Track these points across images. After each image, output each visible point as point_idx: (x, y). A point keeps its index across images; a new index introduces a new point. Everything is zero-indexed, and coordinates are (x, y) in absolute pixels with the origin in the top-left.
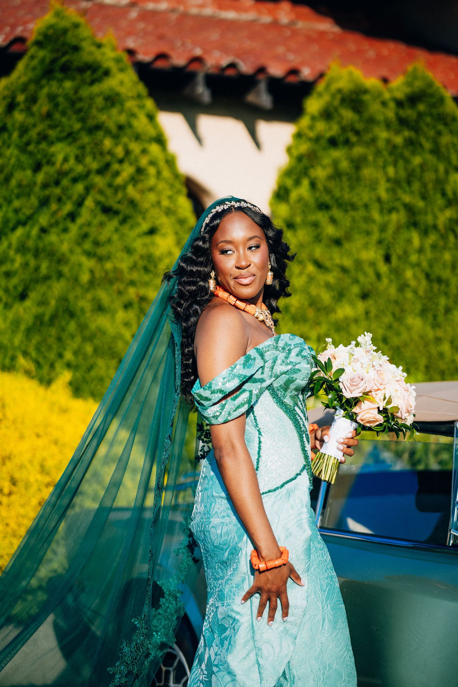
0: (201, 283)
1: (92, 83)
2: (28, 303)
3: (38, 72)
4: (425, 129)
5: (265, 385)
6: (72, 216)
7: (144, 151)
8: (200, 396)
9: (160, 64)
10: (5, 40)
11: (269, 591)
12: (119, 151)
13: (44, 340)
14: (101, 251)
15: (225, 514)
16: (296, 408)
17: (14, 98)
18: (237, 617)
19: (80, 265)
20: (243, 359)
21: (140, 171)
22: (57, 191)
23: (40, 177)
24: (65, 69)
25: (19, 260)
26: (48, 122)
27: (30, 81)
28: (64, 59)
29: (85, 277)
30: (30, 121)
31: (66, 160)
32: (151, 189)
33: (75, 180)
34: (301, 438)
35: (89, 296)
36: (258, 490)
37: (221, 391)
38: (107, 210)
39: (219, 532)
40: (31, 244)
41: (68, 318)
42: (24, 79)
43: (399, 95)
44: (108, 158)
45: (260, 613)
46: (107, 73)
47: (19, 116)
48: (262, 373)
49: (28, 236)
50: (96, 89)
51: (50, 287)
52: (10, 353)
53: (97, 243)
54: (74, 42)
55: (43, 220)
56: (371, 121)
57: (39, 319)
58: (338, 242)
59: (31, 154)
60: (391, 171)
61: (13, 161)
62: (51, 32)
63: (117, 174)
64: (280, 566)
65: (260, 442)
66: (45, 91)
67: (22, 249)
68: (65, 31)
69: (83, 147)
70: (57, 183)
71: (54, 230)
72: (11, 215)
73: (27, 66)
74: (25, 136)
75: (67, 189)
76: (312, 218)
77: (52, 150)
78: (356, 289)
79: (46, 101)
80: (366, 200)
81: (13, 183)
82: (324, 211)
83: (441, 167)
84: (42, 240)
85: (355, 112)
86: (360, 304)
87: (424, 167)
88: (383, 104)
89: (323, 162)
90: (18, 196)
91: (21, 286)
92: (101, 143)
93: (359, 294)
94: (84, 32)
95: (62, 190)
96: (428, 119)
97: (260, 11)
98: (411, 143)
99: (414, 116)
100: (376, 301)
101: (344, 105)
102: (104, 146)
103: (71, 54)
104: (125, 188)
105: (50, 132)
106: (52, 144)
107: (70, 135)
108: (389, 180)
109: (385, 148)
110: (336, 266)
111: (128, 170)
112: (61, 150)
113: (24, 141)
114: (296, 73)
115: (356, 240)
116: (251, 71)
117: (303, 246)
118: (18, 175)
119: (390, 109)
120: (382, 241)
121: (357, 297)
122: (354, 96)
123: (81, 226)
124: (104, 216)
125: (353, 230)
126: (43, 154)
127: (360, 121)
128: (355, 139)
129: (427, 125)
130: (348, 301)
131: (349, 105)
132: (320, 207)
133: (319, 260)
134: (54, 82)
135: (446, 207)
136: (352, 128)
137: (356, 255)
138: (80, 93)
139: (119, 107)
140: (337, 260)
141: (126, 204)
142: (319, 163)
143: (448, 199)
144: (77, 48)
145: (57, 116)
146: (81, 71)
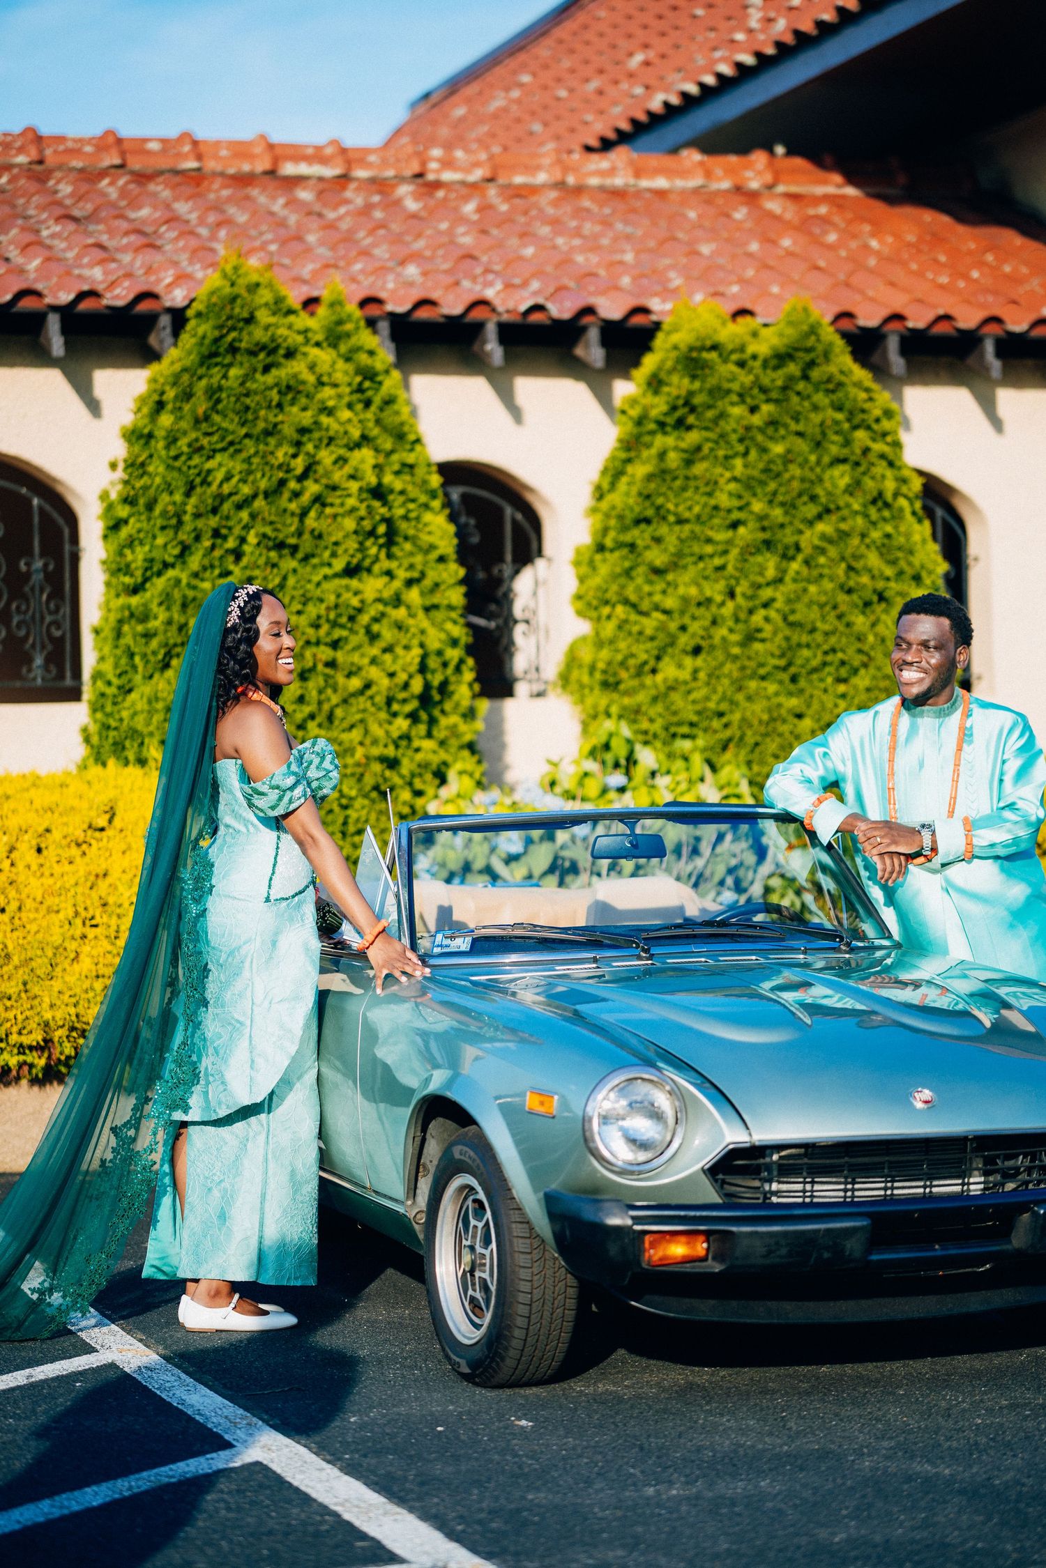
1: (267, 369)
3: (196, 357)
4: (795, 399)
6: (238, 555)
10: (184, 298)
12: (299, 464)
17: (162, 394)
21: (333, 488)
22: (214, 521)
23: (193, 502)
25: (162, 615)
26: (204, 427)
27: (185, 370)
28: (229, 338)
31: (228, 478)
33: (239, 507)
38: (278, 546)
40: (177, 595)
42: (178, 367)
43: (767, 349)
44: (281, 475)
46: (290, 354)
47: (166, 420)
49: (177, 582)
50: (269, 379)
54: (246, 312)
55: (195, 562)
56: (719, 391)
59: (180, 470)
60: (739, 465)
61: (158, 480)
62: (214, 299)
63: (295, 495)
66: (204, 382)
67: (166, 600)
68: (234, 298)
69: (248, 460)
70: (215, 511)
72: (156, 554)
73: (183, 348)
74: (173, 447)
75: (228, 518)
76: (627, 538)
77: (210, 464)
78: (684, 640)
79: (203, 398)
80: (697, 509)
81: (158, 510)
82: (643, 526)
83: (813, 458)
84: (195, 588)
85: (694, 377)
86: (689, 662)
87: (787, 459)
88: (741, 364)
89: (645, 454)
90: (163, 528)
91: (162, 651)
92: (272, 453)
93: (689, 648)
94: (262, 296)
95: (221, 518)
96: (801, 386)
97: (708, 174)
98: (773, 423)
99: (779, 383)
100: (709, 659)
101: (679, 367)
102: (276, 458)
103: (241, 330)
104: (304, 514)
105: (205, 441)
106: (209, 458)
107: (233, 447)
108: (735, 479)
109: (734, 431)
110: (657, 608)
111: (312, 488)
112: (221, 465)
113: (173, 453)
114: (644, 310)
115: (685, 567)
116: (566, 315)
117: (614, 577)
118: (165, 498)
119: (750, 371)
120: (721, 568)
121: (685, 652)
122: (694, 355)
123: (246, 568)
124: (273, 554)
125: (679, 554)
126: (196, 471)
127: (701, 390)
128: (691, 419)
129: (798, 393)
130: (672, 657)
131: (686, 367)
132: (638, 522)
133: (633, 598)
134: (217, 369)
135: (819, 517)
136: (686, 403)
137: (681, 590)
138: (248, 384)
139: (303, 401)
140: (657, 598)
141: (306, 536)
142: (638, 457)
143: (822, 504)
144: (250, 320)
145: (217, 418)
146: (252, 353)
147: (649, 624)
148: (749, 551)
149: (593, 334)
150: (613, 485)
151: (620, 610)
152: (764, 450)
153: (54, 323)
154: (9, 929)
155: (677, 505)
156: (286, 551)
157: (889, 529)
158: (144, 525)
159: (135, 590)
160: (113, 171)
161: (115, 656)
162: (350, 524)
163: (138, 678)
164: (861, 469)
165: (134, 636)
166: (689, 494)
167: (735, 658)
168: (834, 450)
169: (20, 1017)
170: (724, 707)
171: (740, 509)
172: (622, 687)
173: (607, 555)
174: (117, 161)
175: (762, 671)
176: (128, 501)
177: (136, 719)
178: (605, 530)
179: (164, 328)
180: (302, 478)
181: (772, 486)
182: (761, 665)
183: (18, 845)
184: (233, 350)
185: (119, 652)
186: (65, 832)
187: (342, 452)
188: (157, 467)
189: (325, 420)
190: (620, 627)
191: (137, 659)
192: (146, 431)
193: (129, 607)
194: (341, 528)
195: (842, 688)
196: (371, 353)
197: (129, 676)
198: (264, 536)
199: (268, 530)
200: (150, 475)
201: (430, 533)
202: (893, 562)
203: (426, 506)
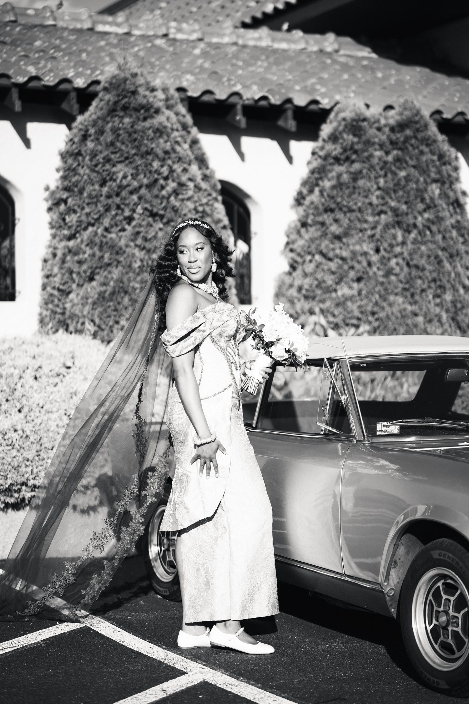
0: (172, 272)
1: (145, 119)
2: (94, 283)
3: (105, 111)
4: (410, 148)
5: (206, 334)
6: (130, 220)
7: (185, 170)
8: (164, 339)
9: (206, 98)
10: (84, 83)
11: (205, 457)
12: (165, 171)
13: (105, 311)
14: (148, 245)
15: (180, 412)
16: (228, 348)
17: (87, 131)
18: (189, 474)
19: (133, 255)
20: (191, 318)
21: (181, 185)
22: (117, 200)
23: (105, 190)
24: (125, 108)
25: (89, 251)
26: (111, 149)
27: (99, 118)
28: (123, 102)
29: (137, 265)
30: (99, 148)
31: (125, 177)
32: (189, 199)
33: (131, 193)
34: (230, 366)
35: (139, 278)
36: (199, 397)
37: (176, 337)
38: (153, 215)
39: (177, 423)
40: (97, 240)
41: (122, 294)
42: (94, 117)
43: (392, 122)
44: (156, 176)
45: (201, 471)
46: (157, 111)
47: (90, 145)
48: (205, 326)
49: (96, 233)
50: (147, 124)
51: (110, 272)
52: (81, 321)
53: (146, 239)
54: (132, 88)
55: (106, 222)
56: (368, 143)
57: (101, 295)
58: (338, 238)
59: (98, 172)
60: (382, 181)
61: (85, 177)
62: (114, 81)
63: (163, 188)
64: (210, 442)
65: (202, 369)
66: (110, 125)
67: (91, 243)
68: (125, 80)
69: (136, 168)
70: (118, 195)
71: (114, 229)
72: (84, 218)
73: (97, 107)
74: (94, 160)
75: (125, 199)
76: (320, 219)
77: (114, 169)
78: (352, 274)
79: (110, 133)
80: (360, 204)
81: (85, 194)
82: (329, 213)
83: (422, 179)
84: (105, 237)
85: (355, 135)
86: (355, 285)
87: (408, 179)
88: (379, 129)
89: (330, 175)
90: (88, 204)
91: (90, 271)
92: (151, 164)
93: (355, 278)
94: (140, 80)
95: (121, 199)
96: (413, 141)
97: (307, 43)
98: (398, 160)
99: (402, 139)
100: (367, 283)
101: (346, 130)
102: (153, 167)
103: (130, 97)
104: (168, 198)
105: (113, 156)
106: (114, 166)
107: (127, 159)
108: (379, 188)
109: (378, 164)
110: (337, 256)
111: (172, 185)
112: (121, 170)
113: (93, 163)
114: (316, 102)
115: (352, 235)
116: (278, 103)
117: (312, 240)
118: (89, 188)
119: (384, 133)
120: (373, 236)
121: (353, 281)
122: (355, 123)
123: (135, 227)
124: (150, 219)
125: (349, 228)
126: (107, 173)
127: (358, 143)
128: (354, 157)
129: (412, 145)
130: (346, 283)
131: (350, 130)
132: (326, 210)
133: (324, 251)
134: (116, 118)
135: (425, 210)
136: (352, 148)
137: (351, 247)
138: (135, 127)
139: (165, 137)
140: (338, 251)
141: (169, 210)
142: (326, 176)
143: (426, 204)
144: (134, 93)
145: (118, 144)
146: (137, 110)
147: (333, 266)
148: (387, 227)
149: (290, 113)
150: (311, 191)
151: (318, 257)
152: (395, 174)
153: (15, 93)
154: (24, 422)
155: (349, 202)
156: (157, 218)
157: (459, 218)
158: (78, 202)
159: (70, 238)
160: (10, 24)
161: (61, 273)
162: (190, 205)
163: (74, 286)
164: (447, 186)
165: (73, 262)
166: (354, 196)
167: (382, 284)
168: (433, 175)
169: (35, 471)
170: (376, 309)
171: (383, 205)
172: (317, 298)
173: (309, 229)
174: (13, 18)
175: (396, 291)
176: (66, 189)
177: (74, 308)
178: (307, 216)
179: (73, 99)
180: (166, 178)
181: (401, 193)
182: (396, 287)
183: (24, 375)
185: (63, 271)
186: (50, 369)
190: (317, 267)
191: (74, 276)
192: (76, 151)
193: (68, 247)
194: (187, 207)
195: (438, 300)
196: (184, 116)
197: (69, 284)
198: (146, 209)
199: (148, 206)
200: (79, 174)
201: (218, 213)
202: (462, 236)
203: (216, 199)
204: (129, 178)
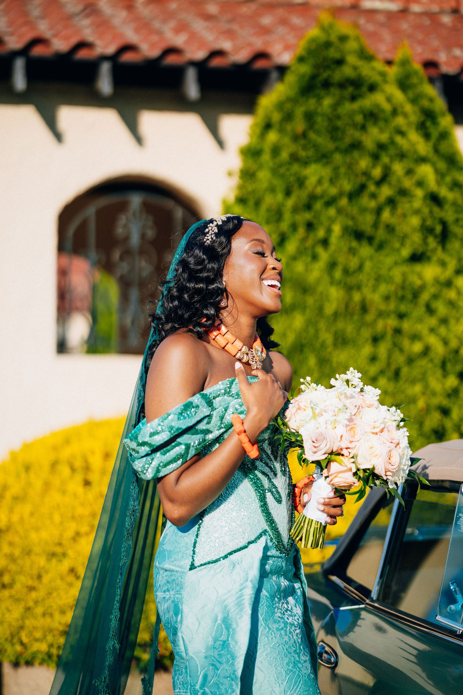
1: (353, 98)
6: (325, 242)
12: (377, 172)
14: (352, 280)
17: (270, 118)
19: (327, 296)
20: (180, 407)
21: (403, 192)
22: (308, 216)
23: (291, 201)
26: (302, 142)
28: (325, 76)
29: (331, 308)
30: (284, 140)
31: (320, 182)
32: (417, 212)
33: (328, 204)
34: (262, 496)
37: (148, 444)
38: (358, 236)
42: (282, 97)
44: (363, 180)
46: (372, 88)
47: (272, 137)
48: (208, 423)
50: (356, 106)
54: (338, 56)
55: (291, 247)
62: (313, 46)
63: (373, 196)
66: (302, 108)
68: (329, 44)
69: (335, 170)
70: (309, 207)
71: (303, 258)
74: (277, 158)
75: (319, 213)
77: (307, 172)
79: (301, 120)
90: (268, 221)
92: (356, 164)
94: (350, 45)
95: (314, 213)
102: (359, 167)
103: (334, 69)
104: (379, 211)
105: (303, 153)
106: (305, 166)
107: (324, 157)
111: (386, 191)
112: (315, 173)
113: (277, 162)
124: (354, 244)
126: (295, 177)
134: (313, 99)
138: (339, 110)
139: (382, 125)
141: (382, 228)
144: (340, 62)
145: (312, 136)
146: (342, 85)
153: (191, 76)
156: (364, 240)
160: (249, 3)
162: (415, 221)
176: (242, 201)
184: (327, 85)
187: (412, 166)
188: (264, 176)
189: (399, 139)
192: (257, 148)
194: (409, 224)
196: (431, 100)
198: (347, 227)
199: (351, 223)
200: (258, 180)
204: (326, 184)
